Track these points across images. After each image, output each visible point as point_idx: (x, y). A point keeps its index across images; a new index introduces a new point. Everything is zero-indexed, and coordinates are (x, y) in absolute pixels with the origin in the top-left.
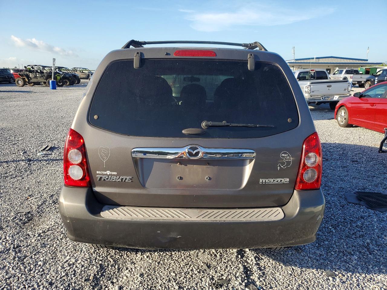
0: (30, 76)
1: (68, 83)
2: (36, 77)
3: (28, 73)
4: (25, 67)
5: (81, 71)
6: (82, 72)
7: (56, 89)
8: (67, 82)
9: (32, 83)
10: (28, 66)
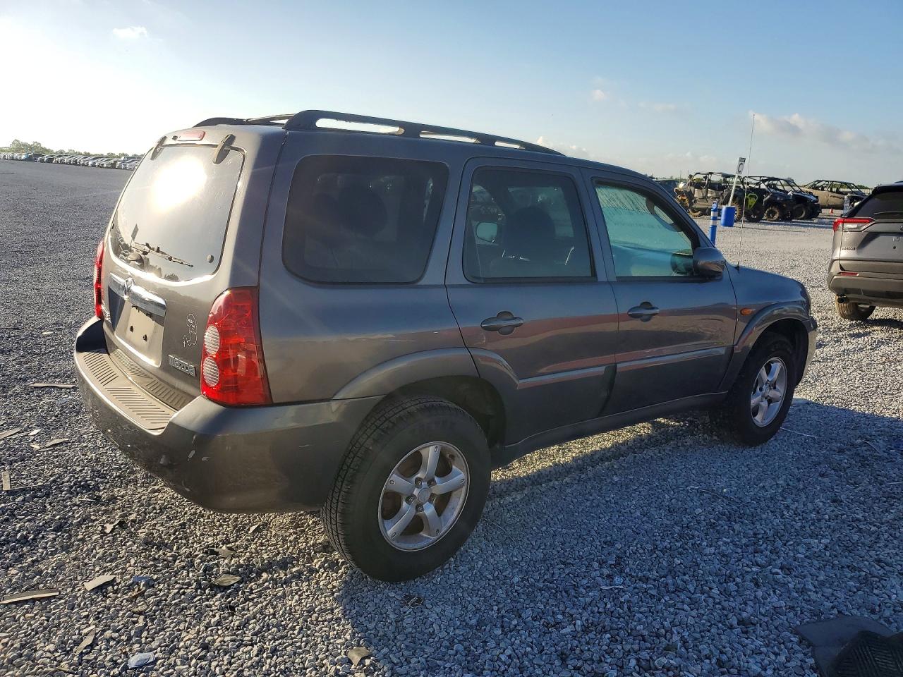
0: (695, 196)
1: (776, 217)
2: (705, 198)
3: (692, 188)
4: (691, 176)
5: (834, 190)
6: (838, 192)
7: (731, 226)
8: (774, 213)
9: (698, 210)
10: (697, 173)
